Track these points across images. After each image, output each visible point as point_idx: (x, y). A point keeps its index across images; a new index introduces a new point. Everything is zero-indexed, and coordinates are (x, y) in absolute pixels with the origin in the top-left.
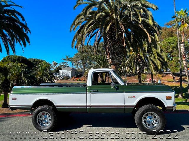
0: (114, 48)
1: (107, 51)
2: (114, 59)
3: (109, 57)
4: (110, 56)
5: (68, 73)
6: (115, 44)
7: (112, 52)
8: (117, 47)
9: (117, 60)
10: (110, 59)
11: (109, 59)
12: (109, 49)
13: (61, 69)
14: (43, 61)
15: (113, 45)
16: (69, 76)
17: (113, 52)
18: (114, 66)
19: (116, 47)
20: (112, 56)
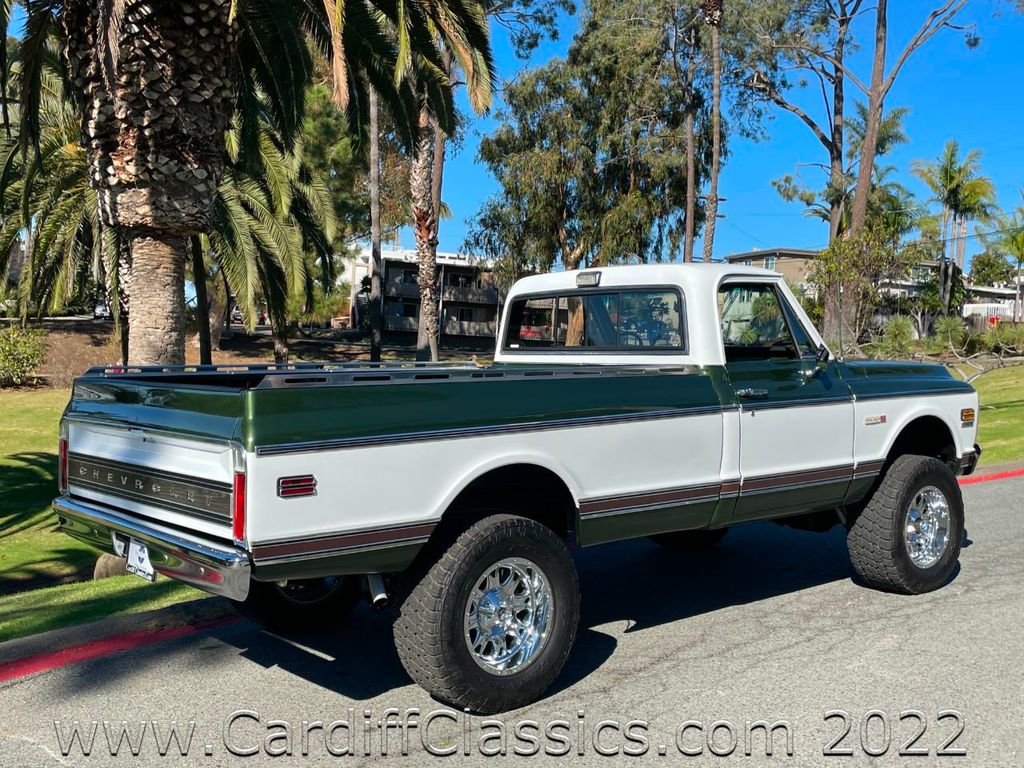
0: (184, 101)
1: (112, 118)
2: (173, 194)
3: (131, 168)
4: (141, 161)
6: (192, 69)
7: (164, 133)
8: (207, 94)
9: (197, 197)
10: (141, 184)
11: (122, 187)
12: (136, 103)
15: (182, 75)
17: (175, 128)
18: (165, 250)
19: (197, 91)
20: (166, 164)
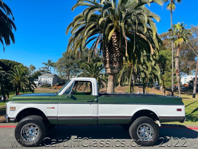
2: (112, 69)
5: (49, 80)
7: (111, 61)
13: (40, 75)
14: (19, 64)
15: (113, 53)
16: (50, 83)
20: (110, 65)
